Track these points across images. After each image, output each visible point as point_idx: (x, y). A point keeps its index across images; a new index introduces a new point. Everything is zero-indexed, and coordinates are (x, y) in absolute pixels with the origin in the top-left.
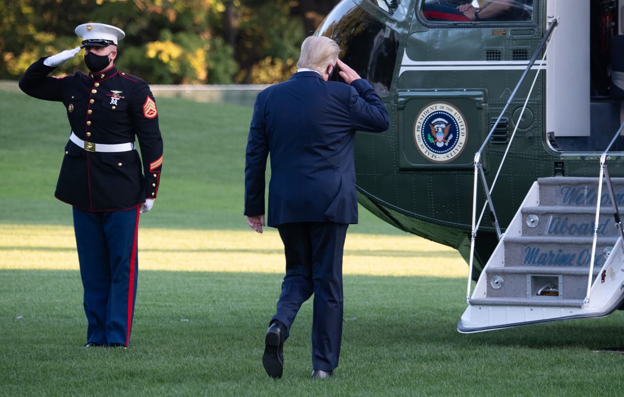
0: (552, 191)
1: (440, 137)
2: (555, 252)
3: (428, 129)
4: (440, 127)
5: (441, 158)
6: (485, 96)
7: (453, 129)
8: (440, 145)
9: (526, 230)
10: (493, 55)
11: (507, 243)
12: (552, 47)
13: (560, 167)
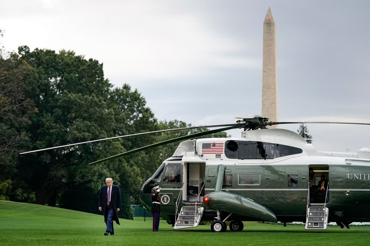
0: (185, 209)
1: (165, 200)
2: (187, 218)
3: (163, 199)
4: (165, 199)
5: (165, 204)
6: (173, 194)
7: (167, 199)
8: (165, 202)
9: (181, 214)
10: (174, 188)
11: (180, 216)
12: (183, 187)
13: (184, 205)
